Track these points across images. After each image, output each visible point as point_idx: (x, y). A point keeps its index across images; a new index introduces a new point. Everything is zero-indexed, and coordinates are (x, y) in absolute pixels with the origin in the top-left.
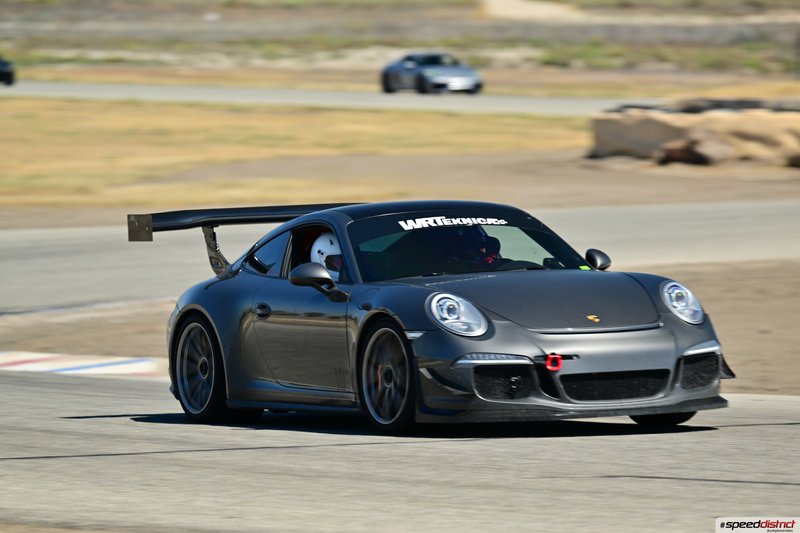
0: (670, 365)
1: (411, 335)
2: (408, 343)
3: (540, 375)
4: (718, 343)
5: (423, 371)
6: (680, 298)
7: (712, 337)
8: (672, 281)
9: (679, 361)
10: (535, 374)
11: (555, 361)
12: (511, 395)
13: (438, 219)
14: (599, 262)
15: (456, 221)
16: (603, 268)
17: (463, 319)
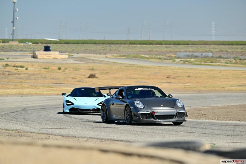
0: (175, 114)
1: (131, 108)
2: (131, 109)
3: (152, 115)
4: (185, 110)
5: (133, 114)
6: (179, 103)
7: (184, 109)
8: (178, 100)
9: (177, 113)
10: (151, 115)
11: (154, 113)
12: (147, 118)
13: (142, 89)
14: (170, 97)
15: (145, 89)
16: (171, 98)
17: (140, 105)
